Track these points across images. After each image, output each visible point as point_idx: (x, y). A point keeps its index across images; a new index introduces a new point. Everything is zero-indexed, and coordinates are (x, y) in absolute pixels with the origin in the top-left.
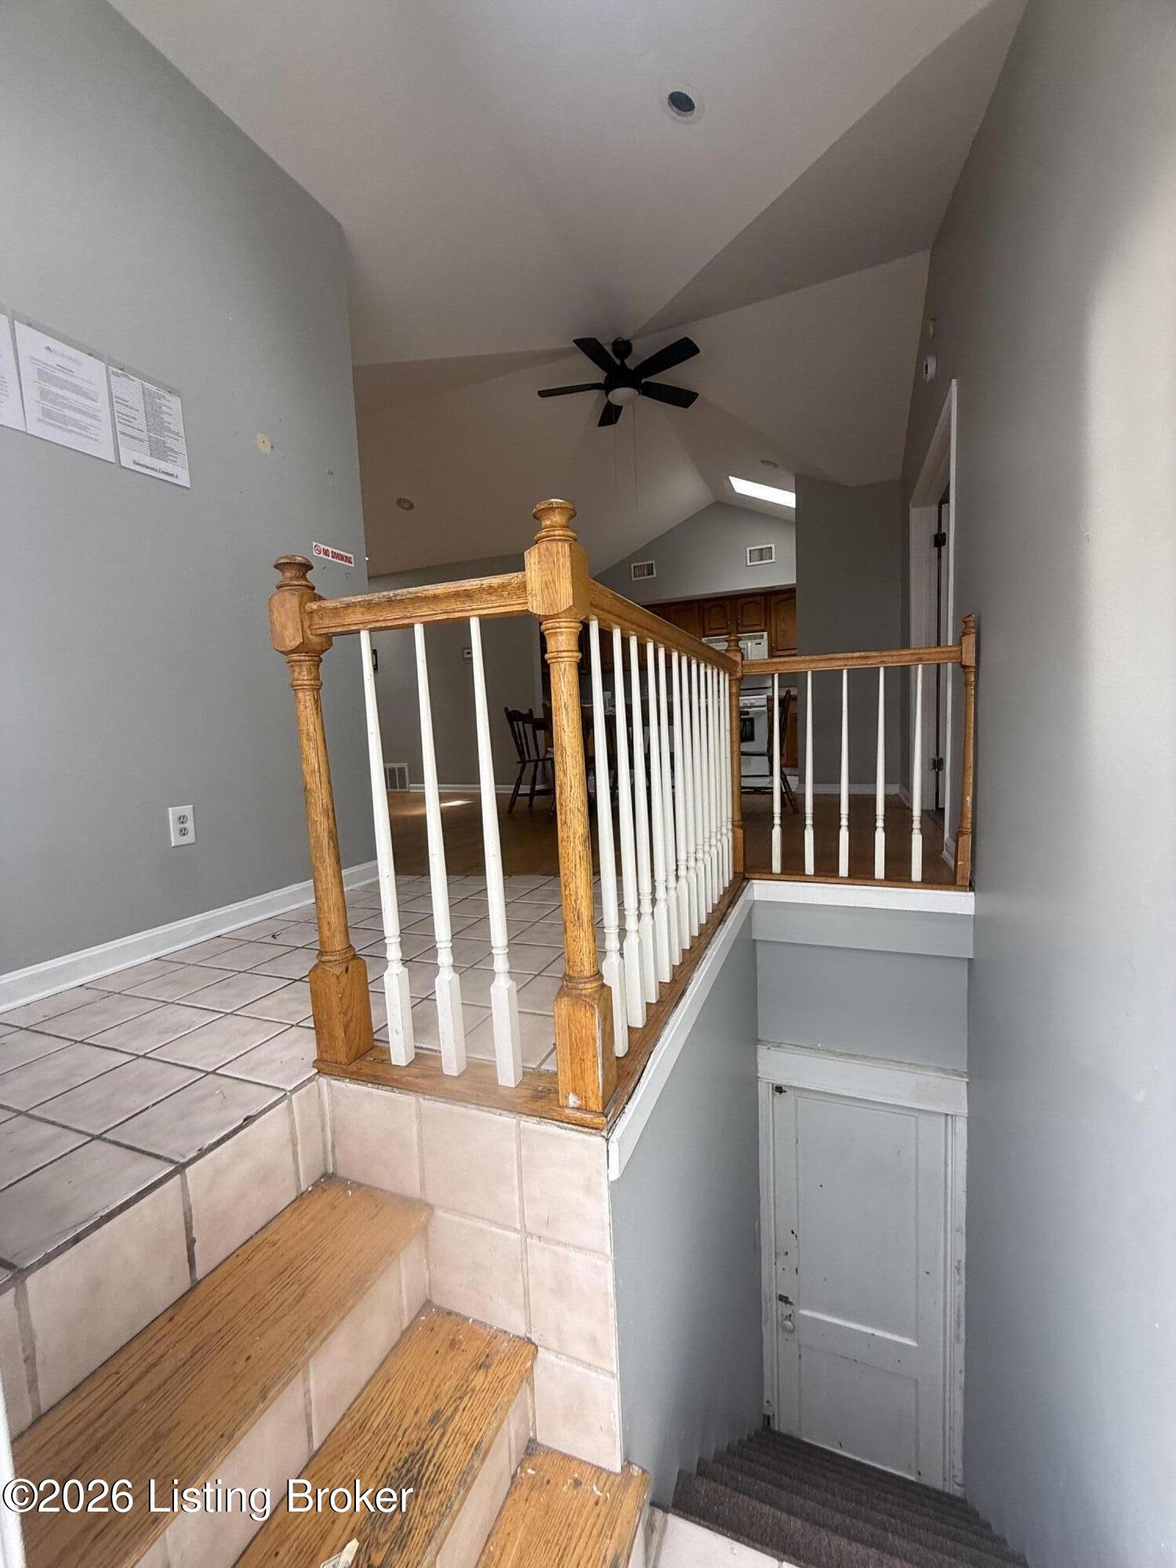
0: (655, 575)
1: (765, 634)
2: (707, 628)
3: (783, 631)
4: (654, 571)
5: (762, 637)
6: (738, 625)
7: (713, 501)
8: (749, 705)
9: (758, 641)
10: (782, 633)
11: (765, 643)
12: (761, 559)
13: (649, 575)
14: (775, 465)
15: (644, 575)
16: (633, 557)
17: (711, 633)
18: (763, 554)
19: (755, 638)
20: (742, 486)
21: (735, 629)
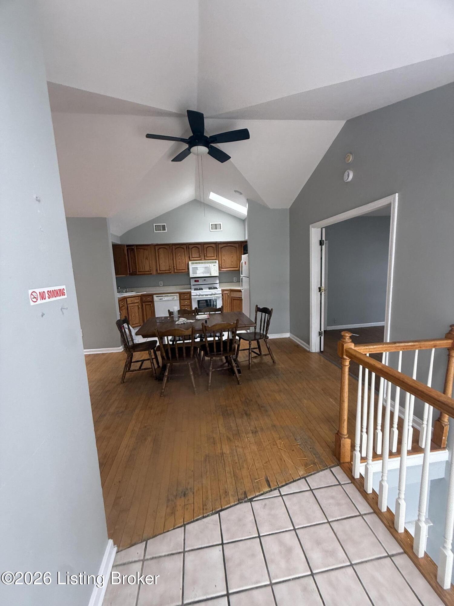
0: (166, 231)
1: (217, 261)
2: (191, 256)
3: (224, 260)
4: (166, 228)
5: (216, 262)
6: (205, 257)
7: (194, 199)
8: (214, 293)
9: (214, 264)
10: (224, 261)
11: (217, 265)
12: (216, 229)
13: (163, 230)
14: (241, 194)
15: (160, 230)
16: (153, 221)
17: (192, 259)
18: (216, 227)
19: (213, 263)
20: (214, 197)
21: (203, 258)
